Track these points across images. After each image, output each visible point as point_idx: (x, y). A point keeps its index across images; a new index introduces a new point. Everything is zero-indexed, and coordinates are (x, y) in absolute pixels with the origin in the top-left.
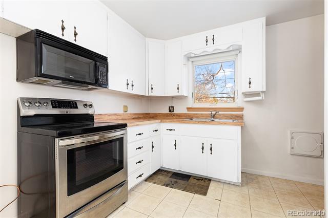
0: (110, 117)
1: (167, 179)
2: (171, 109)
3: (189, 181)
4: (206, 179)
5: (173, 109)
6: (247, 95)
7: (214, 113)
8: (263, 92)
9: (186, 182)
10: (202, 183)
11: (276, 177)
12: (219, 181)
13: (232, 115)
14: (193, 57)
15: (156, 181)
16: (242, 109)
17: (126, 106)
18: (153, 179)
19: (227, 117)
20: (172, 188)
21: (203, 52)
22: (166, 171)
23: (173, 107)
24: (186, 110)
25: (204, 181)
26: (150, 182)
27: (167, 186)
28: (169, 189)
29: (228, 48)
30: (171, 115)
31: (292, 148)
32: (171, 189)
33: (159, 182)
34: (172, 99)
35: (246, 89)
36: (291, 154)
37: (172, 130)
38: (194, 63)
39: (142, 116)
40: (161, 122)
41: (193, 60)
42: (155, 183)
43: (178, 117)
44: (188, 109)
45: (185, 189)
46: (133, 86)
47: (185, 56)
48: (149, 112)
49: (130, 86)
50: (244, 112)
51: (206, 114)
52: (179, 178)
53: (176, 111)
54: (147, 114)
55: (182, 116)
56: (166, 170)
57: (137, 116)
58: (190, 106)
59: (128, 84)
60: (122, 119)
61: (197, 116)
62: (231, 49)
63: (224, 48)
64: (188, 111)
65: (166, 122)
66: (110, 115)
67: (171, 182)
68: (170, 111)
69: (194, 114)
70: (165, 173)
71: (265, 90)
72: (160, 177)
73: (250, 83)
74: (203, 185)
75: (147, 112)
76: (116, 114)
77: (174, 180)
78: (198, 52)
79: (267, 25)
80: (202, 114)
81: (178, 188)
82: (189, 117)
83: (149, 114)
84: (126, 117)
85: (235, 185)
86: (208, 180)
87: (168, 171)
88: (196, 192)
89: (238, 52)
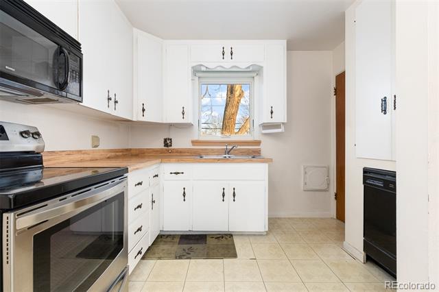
0: (71, 157)
1: (176, 248)
2: (167, 142)
3: (208, 242)
4: (226, 235)
5: (171, 142)
6: (266, 126)
7: (230, 147)
8: (283, 123)
9: (204, 245)
10: (224, 241)
11: (290, 217)
12: (242, 235)
13: (249, 149)
14: (204, 72)
15: (161, 255)
16: (258, 143)
17: (97, 137)
18: (154, 254)
19: (247, 153)
20: (190, 258)
21: (218, 67)
22: (168, 236)
23: (171, 140)
24: (191, 144)
25: (226, 239)
26: (151, 259)
27: (180, 257)
28: (185, 262)
29: (249, 67)
30: (168, 151)
31: (306, 184)
32: (189, 260)
33: (166, 255)
34: (170, 128)
35: (267, 119)
36: (305, 191)
37: (178, 173)
38: (201, 80)
39: (121, 154)
40: (161, 162)
41: (200, 75)
42: (160, 258)
43: (178, 154)
44: (194, 142)
45: (208, 256)
46: (116, 102)
47: (193, 67)
48: (130, 147)
49: (112, 102)
50: (261, 147)
51: (218, 149)
52: (191, 241)
53: (175, 146)
54: (127, 150)
55: (185, 152)
56: (168, 233)
57: (113, 154)
58: (196, 138)
59: (109, 99)
60: (92, 160)
61: (207, 152)
62: (251, 69)
63: (243, 66)
64: (193, 145)
65: (170, 162)
66: (69, 153)
67: (184, 250)
68: (166, 145)
69: (202, 149)
70: (169, 239)
71: (286, 121)
72: (163, 246)
73: (272, 113)
74: (227, 245)
75: (127, 148)
76: (81, 151)
77: (186, 246)
78: (212, 66)
79: (288, 50)
80: (212, 150)
81: (198, 257)
82: (196, 154)
83: (131, 149)
84: (97, 156)
85: (260, 235)
86: (229, 236)
87: (170, 235)
88: (223, 256)
89: (254, 75)
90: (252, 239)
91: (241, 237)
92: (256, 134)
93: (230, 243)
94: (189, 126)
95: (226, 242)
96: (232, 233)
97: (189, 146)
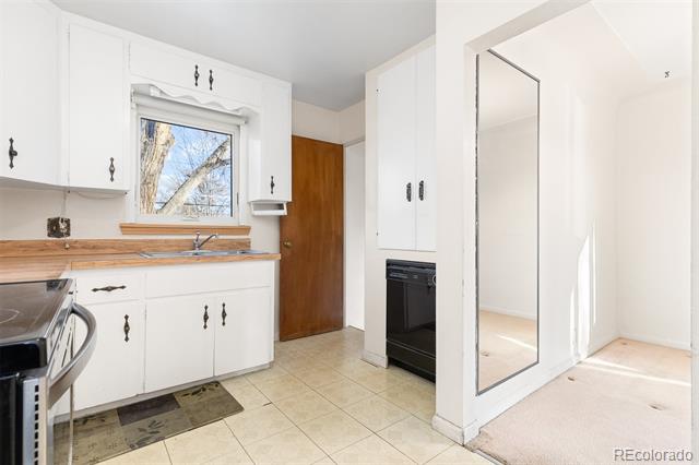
1: (120, 432)
2: (60, 228)
3: (180, 404)
4: (209, 384)
5: (68, 227)
7: (203, 237)
9: (177, 410)
10: (208, 395)
12: (233, 377)
13: (232, 240)
14: (154, 98)
16: (246, 230)
19: (224, 246)
20: (161, 439)
21: (184, 97)
23: (68, 222)
24: (119, 231)
25: (211, 390)
27: (142, 444)
29: (237, 110)
30: (59, 247)
37: (113, 289)
40: (72, 268)
43: (87, 251)
44: (125, 228)
47: (135, 86)
50: (251, 236)
51: (176, 241)
53: (78, 234)
58: (129, 220)
61: (154, 248)
64: (125, 233)
67: (141, 430)
68: (54, 233)
70: (92, 423)
71: (290, 200)
73: (272, 185)
77: (142, 423)
81: (176, 432)
85: (261, 370)
86: (214, 384)
87: (91, 416)
88: (221, 415)
89: (241, 122)
90: (252, 379)
91: (234, 381)
92: (243, 217)
93: (221, 393)
94: (119, 195)
95: (213, 395)
96: (217, 379)
97: (116, 235)
